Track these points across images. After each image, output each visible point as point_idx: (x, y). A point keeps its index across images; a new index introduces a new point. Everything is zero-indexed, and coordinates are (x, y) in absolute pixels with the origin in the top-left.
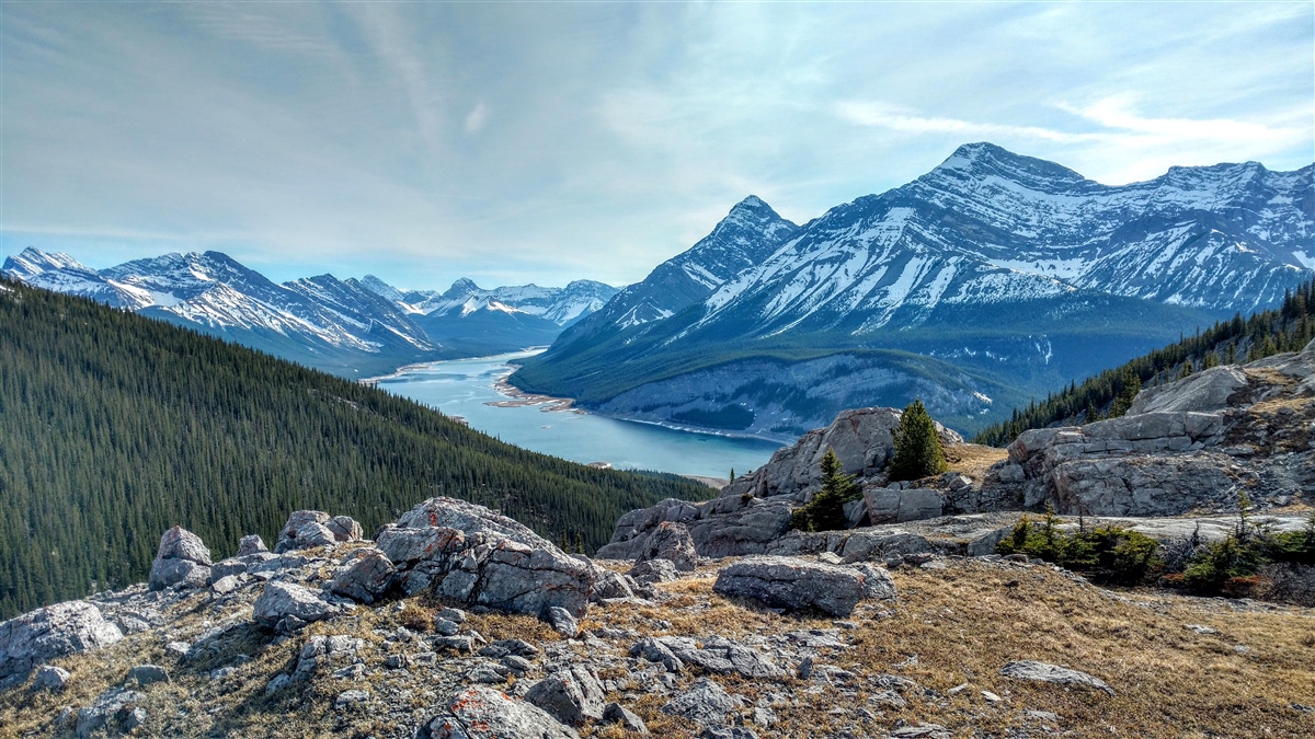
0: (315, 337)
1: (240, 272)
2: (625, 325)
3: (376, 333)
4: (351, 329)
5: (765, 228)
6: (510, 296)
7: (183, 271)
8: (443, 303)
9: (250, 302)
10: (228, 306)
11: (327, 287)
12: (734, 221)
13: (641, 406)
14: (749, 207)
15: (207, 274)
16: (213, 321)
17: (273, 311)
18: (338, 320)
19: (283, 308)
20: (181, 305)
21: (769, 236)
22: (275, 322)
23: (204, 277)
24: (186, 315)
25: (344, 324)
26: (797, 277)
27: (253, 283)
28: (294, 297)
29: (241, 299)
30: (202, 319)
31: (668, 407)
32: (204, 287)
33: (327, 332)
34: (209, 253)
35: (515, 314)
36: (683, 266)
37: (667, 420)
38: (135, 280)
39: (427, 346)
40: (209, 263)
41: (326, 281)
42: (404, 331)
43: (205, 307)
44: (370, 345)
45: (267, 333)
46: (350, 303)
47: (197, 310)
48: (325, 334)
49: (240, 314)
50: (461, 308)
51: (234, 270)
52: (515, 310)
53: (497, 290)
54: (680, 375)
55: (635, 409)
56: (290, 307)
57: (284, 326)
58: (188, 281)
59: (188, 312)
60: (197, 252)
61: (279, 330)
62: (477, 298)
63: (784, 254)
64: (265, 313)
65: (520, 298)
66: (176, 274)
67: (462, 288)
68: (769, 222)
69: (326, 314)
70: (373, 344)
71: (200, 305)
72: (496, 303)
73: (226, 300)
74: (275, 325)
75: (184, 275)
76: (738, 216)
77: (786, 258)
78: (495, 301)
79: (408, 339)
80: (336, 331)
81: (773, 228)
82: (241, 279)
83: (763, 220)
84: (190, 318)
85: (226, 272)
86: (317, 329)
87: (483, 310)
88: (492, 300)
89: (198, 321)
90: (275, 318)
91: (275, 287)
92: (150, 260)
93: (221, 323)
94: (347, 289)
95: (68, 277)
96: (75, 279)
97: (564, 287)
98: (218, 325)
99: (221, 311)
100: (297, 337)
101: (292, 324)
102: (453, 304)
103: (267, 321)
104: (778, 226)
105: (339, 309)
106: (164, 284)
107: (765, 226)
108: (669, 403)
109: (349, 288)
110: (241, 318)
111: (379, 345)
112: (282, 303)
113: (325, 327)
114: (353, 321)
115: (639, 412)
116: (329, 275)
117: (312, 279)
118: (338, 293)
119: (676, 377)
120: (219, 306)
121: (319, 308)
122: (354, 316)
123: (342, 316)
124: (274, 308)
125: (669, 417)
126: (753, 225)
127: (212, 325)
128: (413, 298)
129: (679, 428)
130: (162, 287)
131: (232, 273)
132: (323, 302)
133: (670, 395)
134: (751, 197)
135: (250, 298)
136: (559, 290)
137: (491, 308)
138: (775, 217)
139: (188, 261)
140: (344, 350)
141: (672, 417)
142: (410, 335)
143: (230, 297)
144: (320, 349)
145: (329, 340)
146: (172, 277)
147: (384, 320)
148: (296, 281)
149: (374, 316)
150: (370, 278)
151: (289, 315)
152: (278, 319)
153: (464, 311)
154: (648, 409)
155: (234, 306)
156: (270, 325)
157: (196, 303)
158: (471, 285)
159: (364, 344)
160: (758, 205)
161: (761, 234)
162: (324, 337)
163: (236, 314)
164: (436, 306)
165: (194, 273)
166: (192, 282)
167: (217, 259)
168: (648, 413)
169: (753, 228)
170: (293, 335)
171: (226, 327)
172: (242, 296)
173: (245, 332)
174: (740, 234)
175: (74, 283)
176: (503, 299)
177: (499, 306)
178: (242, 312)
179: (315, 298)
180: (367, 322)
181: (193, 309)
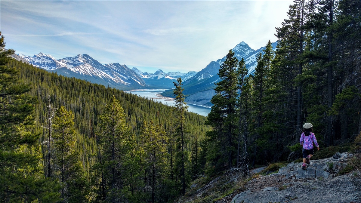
0: (111, 80)
1: (92, 60)
2: (199, 79)
3: (130, 80)
4: (122, 79)
5: (246, 52)
6: (172, 75)
7: (76, 59)
8: (153, 75)
9: (93, 69)
10: (87, 69)
11: (117, 67)
12: (236, 49)
13: (196, 100)
14: (241, 45)
15: (83, 60)
16: (81, 73)
17: (100, 72)
18: (119, 76)
19: (103, 71)
20: (73, 68)
21: (247, 54)
22: (100, 75)
23: (82, 61)
24: (74, 71)
25: (120, 77)
26: (255, 64)
27: (96, 64)
28: (107, 68)
29: (91, 68)
30: (78, 72)
31: (205, 100)
32: (81, 64)
33: (115, 79)
34: (84, 55)
35: (173, 79)
36: (219, 62)
37: (204, 104)
38: (63, 61)
39: (144, 85)
40: (84, 57)
41: (117, 65)
42: (138, 80)
43: (80, 69)
44: (127, 84)
45: (97, 78)
46: (123, 72)
47: (77, 69)
48: (114, 79)
49: (90, 72)
50: (157, 77)
51: (91, 60)
52: (173, 78)
53: (169, 73)
54: (210, 89)
55: (194, 101)
56: (105, 71)
57: (102, 76)
58: (77, 62)
59: (75, 70)
60: (81, 54)
61: (101, 77)
62: (162, 74)
63: (252, 58)
64: (97, 72)
65: (175, 76)
66: (74, 60)
67: (159, 72)
68: (247, 50)
69: (115, 74)
70: (128, 83)
71: (78, 68)
72: (167, 76)
73: (87, 68)
74: (100, 76)
75: (76, 60)
76: (238, 48)
77: (252, 59)
78: (167, 75)
79: (139, 83)
80: (118, 79)
81: (249, 52)
82: (92, 62)
83: (246, 49)
84: (75, 72)
85: (88, 60)
86: (112, 78)
87: (164, 78)
88: (166, 75)
89: (77, 73)
90: (100, 74)
91: (101, 65)
92: (71, 58)
93: (83, 74)
94: (123, 68)
95: (44, 58)
96: (46, 59)
97: (187, 73)
98: (82, 74)
99: (85, 70)
100: (106, 79)
101: (105, 76)
102: (156, 76)
103: (98, 74)
104: (250, 51)
105: (120, 73)
106: (71, 63)
107: (246, 51)
108: (206, 99)
109: (123, 67)
110: (90, 73)
111: (130, 84)
112: (103, 70)
113: (115, 77)
114: (123, 77)
115: (195, 102)
116: (118, 63)
117: (113, 64)
118: (120, 68)
119: (208, 90)
120: (84, 69)
121: (114, 72)
122: (124, 75)
123: (120, 75)
124: (101, 71)
125: (205, 103)
126: (242, 51)
127: (81, 74)
128: (145, 74)
129: (207, 107)
130: (70, 63)
131: (90, 61)
132: (115, 71)
133: (206, 96)
134: (242, 42)
135: (94, 68)
136: (186, 74)
137: (166, 77)
138: (249, 48)
139: (78, 56)
140: (119, 84)
141: (206, 103)
142: (140, 82)
143: (88, 67)
144: (112, 83)
145: (115, 81)
146: (73, 61)
147: (132, 77)
148: (108, 64)
149: (130, 76)
150: (135, 68)
151: (105, 73)
152: (101, 74)
153: (158, 78)
154: (198, 101)
155: (89, 69)
156: (98, 76)
157: (77, 67)
158: (161, 71)
159: (126, 83)
160: (244, 44)
161: (245, 54)
162: (114, 80)
163: (89, 72)
164: (151, 76)
165: (79, 60)
166: (78, 62)
167: (86, 56)
168: (198, 102)
169: (242, 52)
170: (104, 79)
171: (85, 75)
172: (91, 67)
173: (90, 77)
174: (238, 53)
175: (45, 60)
176: (170, 76)
177: (168, 77)
178: (91, 71)
179: (113, 69)
180: (127, 77)
181: (76, 69)
